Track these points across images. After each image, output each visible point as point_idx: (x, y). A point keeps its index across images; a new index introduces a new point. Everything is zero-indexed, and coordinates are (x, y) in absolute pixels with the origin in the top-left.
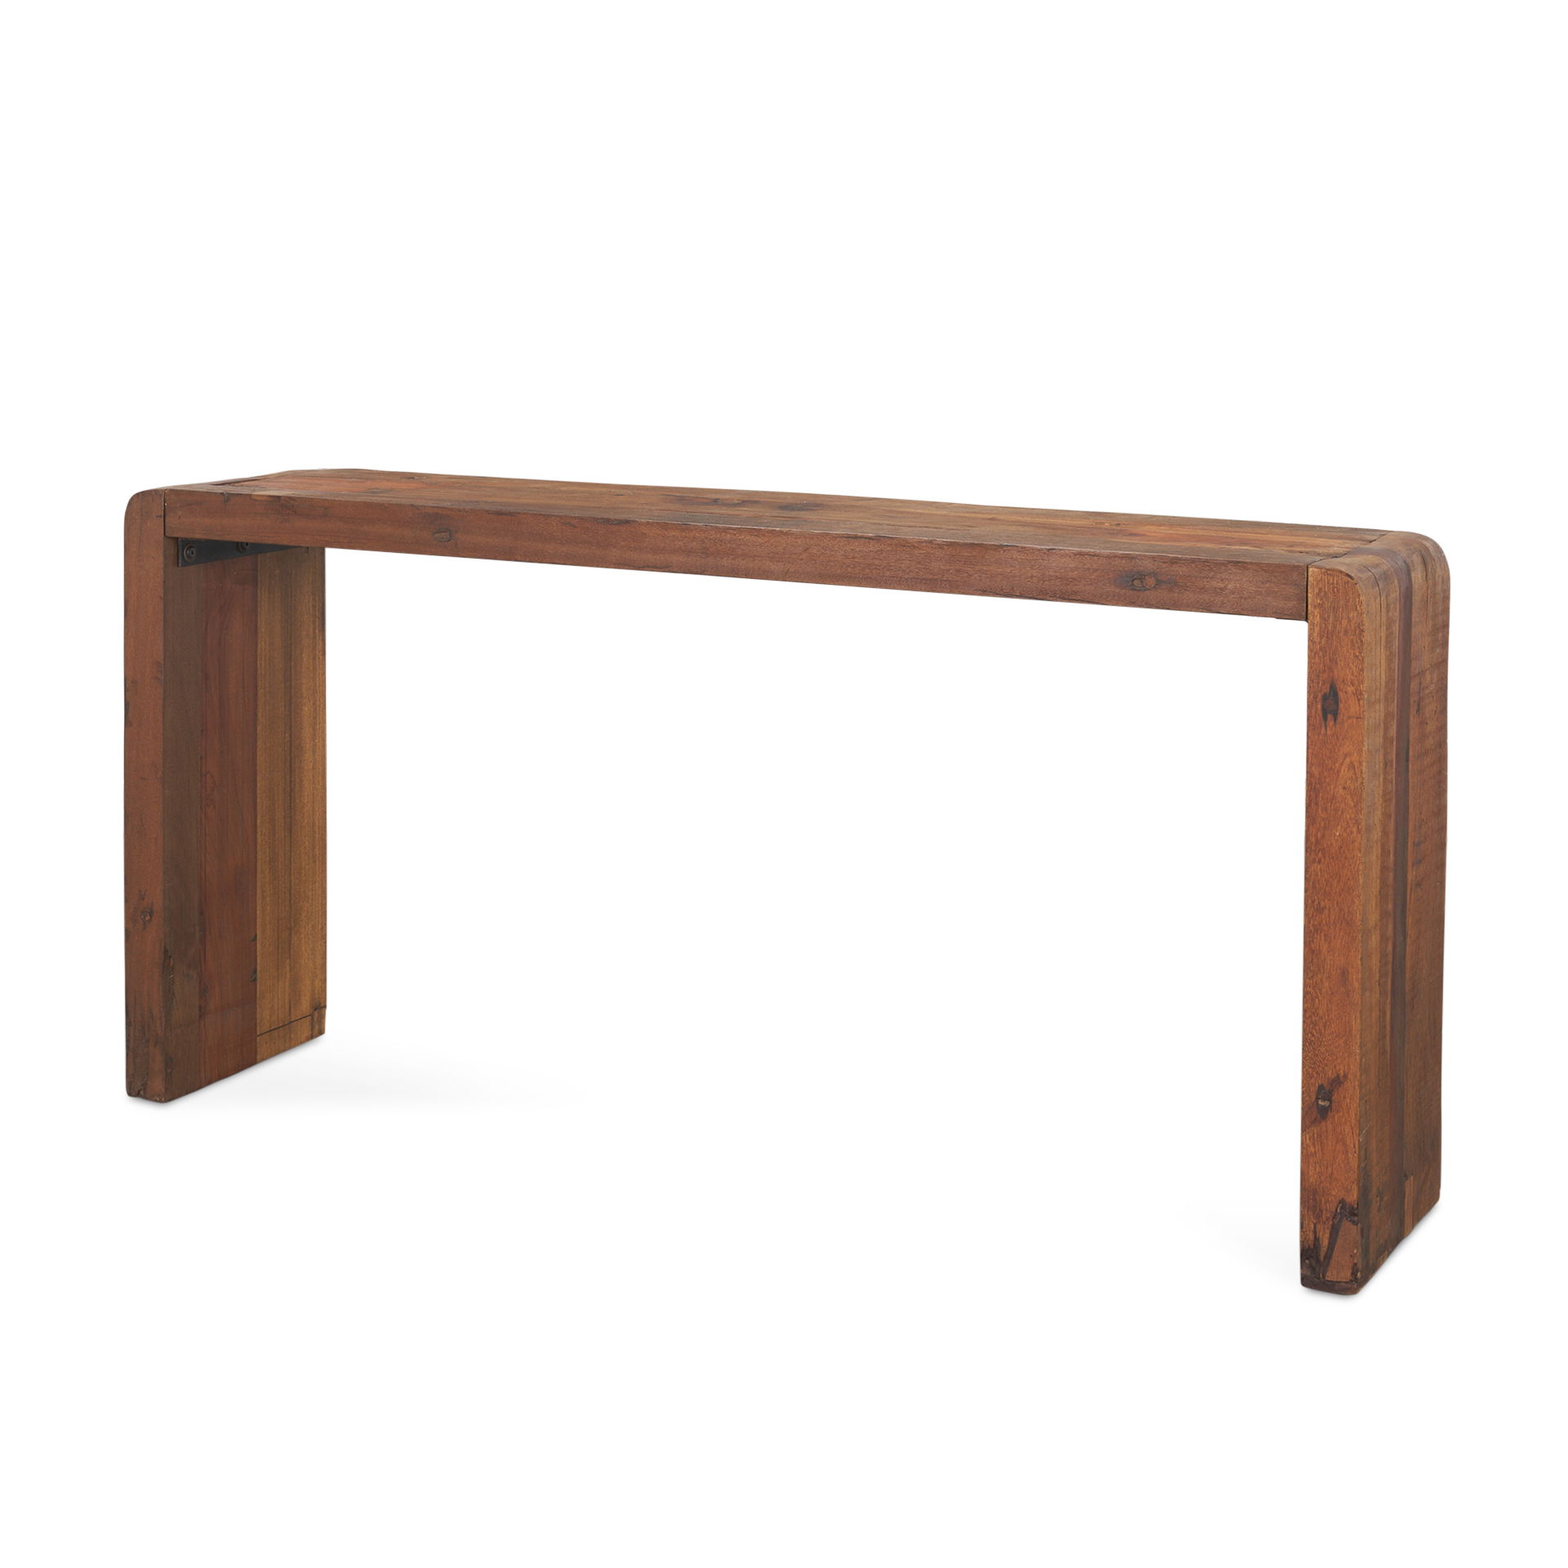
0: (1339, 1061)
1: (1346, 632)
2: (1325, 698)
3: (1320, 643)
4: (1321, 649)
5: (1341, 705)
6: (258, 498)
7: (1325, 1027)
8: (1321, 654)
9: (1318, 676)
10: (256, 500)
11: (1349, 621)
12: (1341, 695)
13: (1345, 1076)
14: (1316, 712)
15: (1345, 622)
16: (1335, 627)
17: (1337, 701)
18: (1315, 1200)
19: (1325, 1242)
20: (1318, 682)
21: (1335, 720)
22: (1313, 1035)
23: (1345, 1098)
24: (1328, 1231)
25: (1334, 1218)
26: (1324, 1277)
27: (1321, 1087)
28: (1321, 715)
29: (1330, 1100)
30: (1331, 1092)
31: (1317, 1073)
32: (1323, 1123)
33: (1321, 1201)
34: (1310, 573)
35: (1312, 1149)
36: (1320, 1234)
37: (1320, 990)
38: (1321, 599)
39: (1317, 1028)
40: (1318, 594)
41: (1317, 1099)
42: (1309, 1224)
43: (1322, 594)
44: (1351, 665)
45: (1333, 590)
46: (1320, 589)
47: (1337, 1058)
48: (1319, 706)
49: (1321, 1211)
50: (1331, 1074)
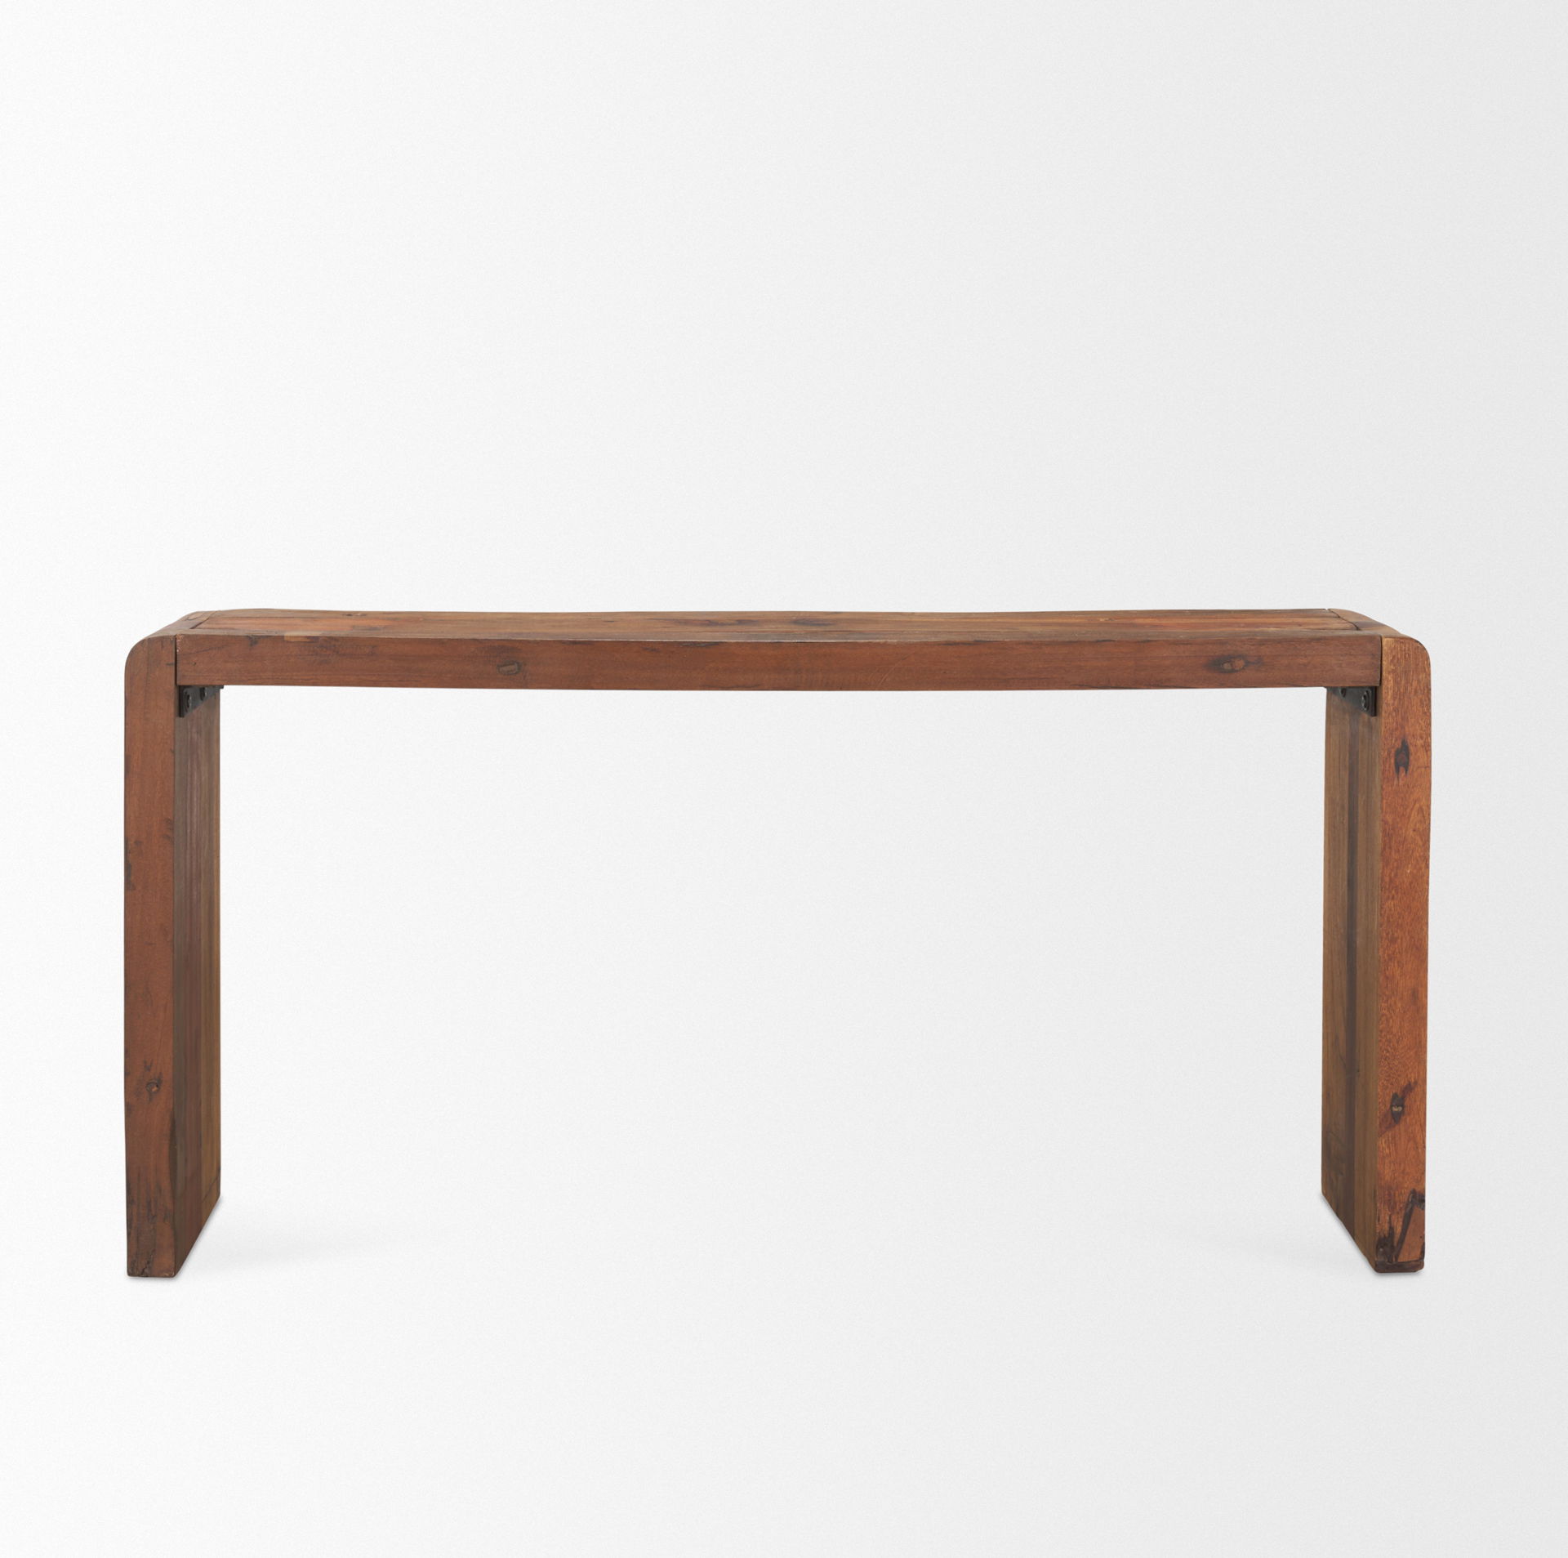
0: (1410, 1070)
1: (1416, 692)
2: (1398, 753)
3: (1393, 704)
4: (1394, 710)
5: (1411, 758)
6: (293, 640)
7: (1398, 1042)
8: (1394, 714)
9: (1392, 734)
10: (288, 642)
11: (1419, 682)
12: (1412, 749)
13: (1416, 1083)
14: (1390, 767)
15: (1415, 684)
16: (1406, 689)
17: (1408, 754)
18: (1389, 1194)
19: (1398, 1230)
20: (1392, 740)
21: (1406, 771)
22: (1388, 1052)
23: (1415, 1101)
24: (1401, 1220)
25: (1407, 1207)
26: (1396, 1259)
27: (1395, 1096)
28: (1394, 768)
29: (1403, 1106)
30: (1403, 1098)
31: (1392, 1084)
32: (1397, 1127)
33: (1395, 1194)
34: (1384, 643)
35: (1387, 1151)
36: (1394, 1224)
37: (1394, 1011)
38: (1394, 665)
39: (1391, 1045)
40: (1392, 661)
41: (1392, 1106)
42: (1384, 1217)
43: (1396, 661)
44: (1420, 721)
45: (1405, 656)
46: (1394, 657)
47: (1409, 1068)
48: (1393, 761)
49: (1395, 1203)
50: (1403, 1083)
